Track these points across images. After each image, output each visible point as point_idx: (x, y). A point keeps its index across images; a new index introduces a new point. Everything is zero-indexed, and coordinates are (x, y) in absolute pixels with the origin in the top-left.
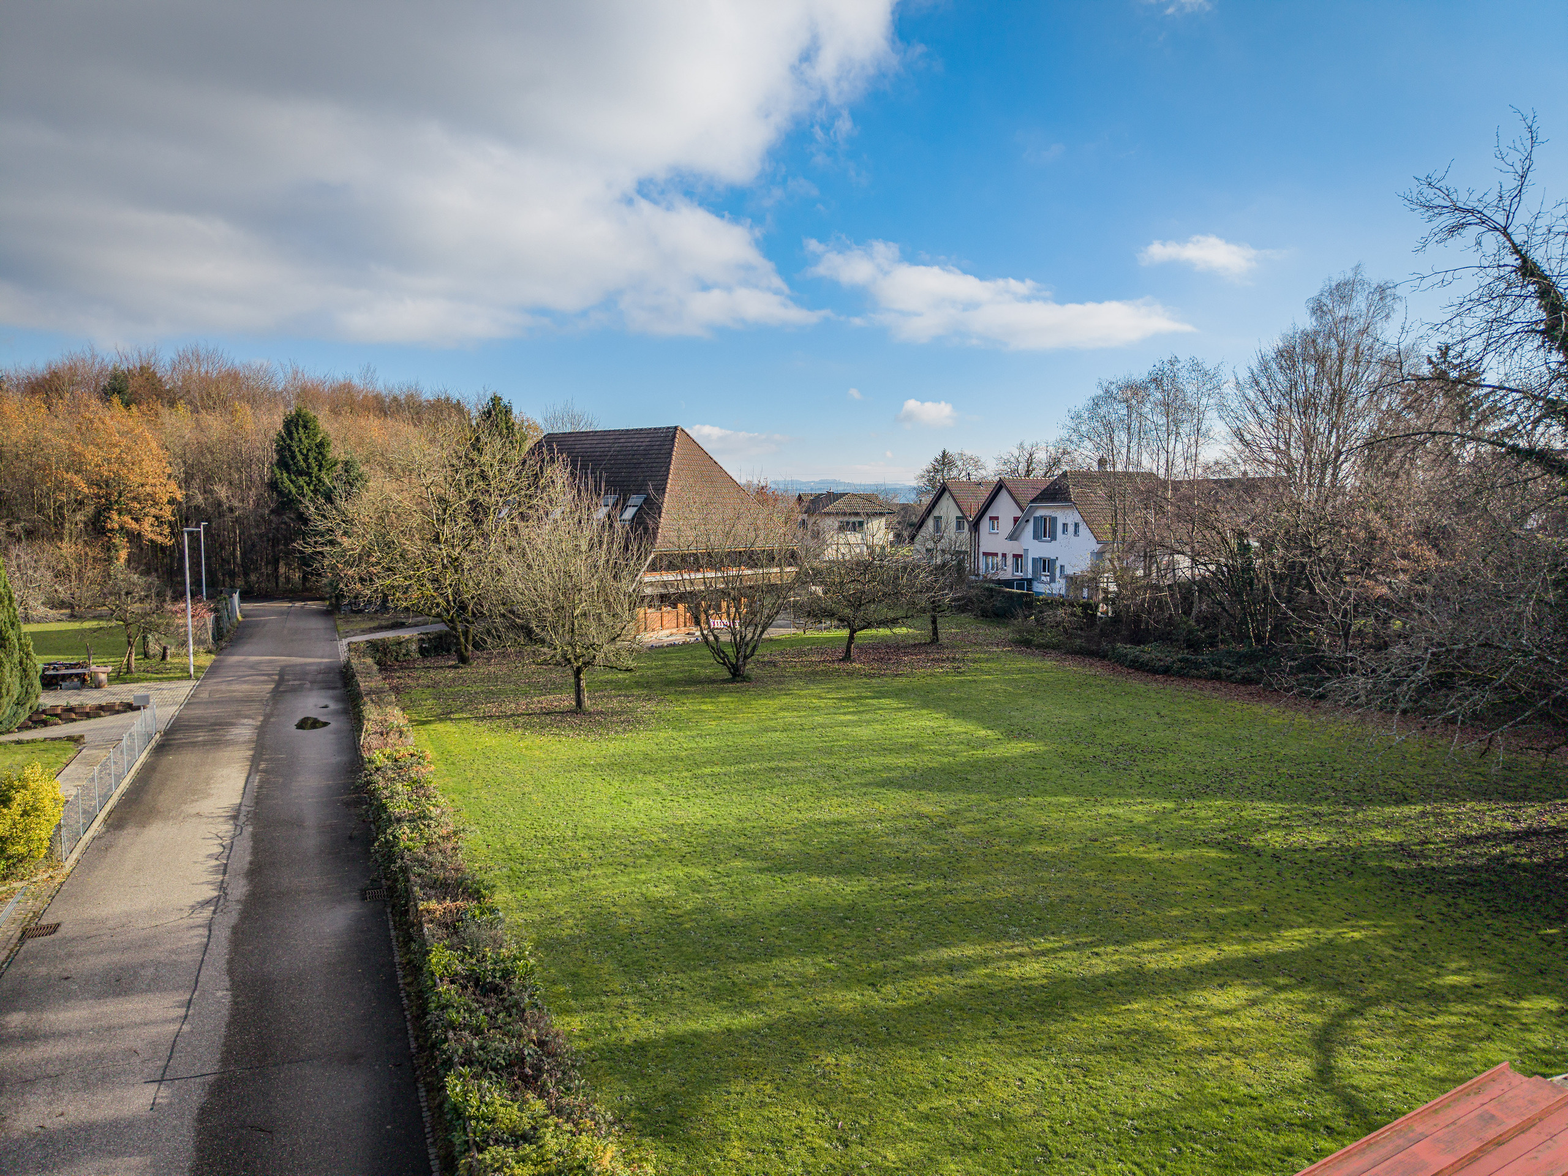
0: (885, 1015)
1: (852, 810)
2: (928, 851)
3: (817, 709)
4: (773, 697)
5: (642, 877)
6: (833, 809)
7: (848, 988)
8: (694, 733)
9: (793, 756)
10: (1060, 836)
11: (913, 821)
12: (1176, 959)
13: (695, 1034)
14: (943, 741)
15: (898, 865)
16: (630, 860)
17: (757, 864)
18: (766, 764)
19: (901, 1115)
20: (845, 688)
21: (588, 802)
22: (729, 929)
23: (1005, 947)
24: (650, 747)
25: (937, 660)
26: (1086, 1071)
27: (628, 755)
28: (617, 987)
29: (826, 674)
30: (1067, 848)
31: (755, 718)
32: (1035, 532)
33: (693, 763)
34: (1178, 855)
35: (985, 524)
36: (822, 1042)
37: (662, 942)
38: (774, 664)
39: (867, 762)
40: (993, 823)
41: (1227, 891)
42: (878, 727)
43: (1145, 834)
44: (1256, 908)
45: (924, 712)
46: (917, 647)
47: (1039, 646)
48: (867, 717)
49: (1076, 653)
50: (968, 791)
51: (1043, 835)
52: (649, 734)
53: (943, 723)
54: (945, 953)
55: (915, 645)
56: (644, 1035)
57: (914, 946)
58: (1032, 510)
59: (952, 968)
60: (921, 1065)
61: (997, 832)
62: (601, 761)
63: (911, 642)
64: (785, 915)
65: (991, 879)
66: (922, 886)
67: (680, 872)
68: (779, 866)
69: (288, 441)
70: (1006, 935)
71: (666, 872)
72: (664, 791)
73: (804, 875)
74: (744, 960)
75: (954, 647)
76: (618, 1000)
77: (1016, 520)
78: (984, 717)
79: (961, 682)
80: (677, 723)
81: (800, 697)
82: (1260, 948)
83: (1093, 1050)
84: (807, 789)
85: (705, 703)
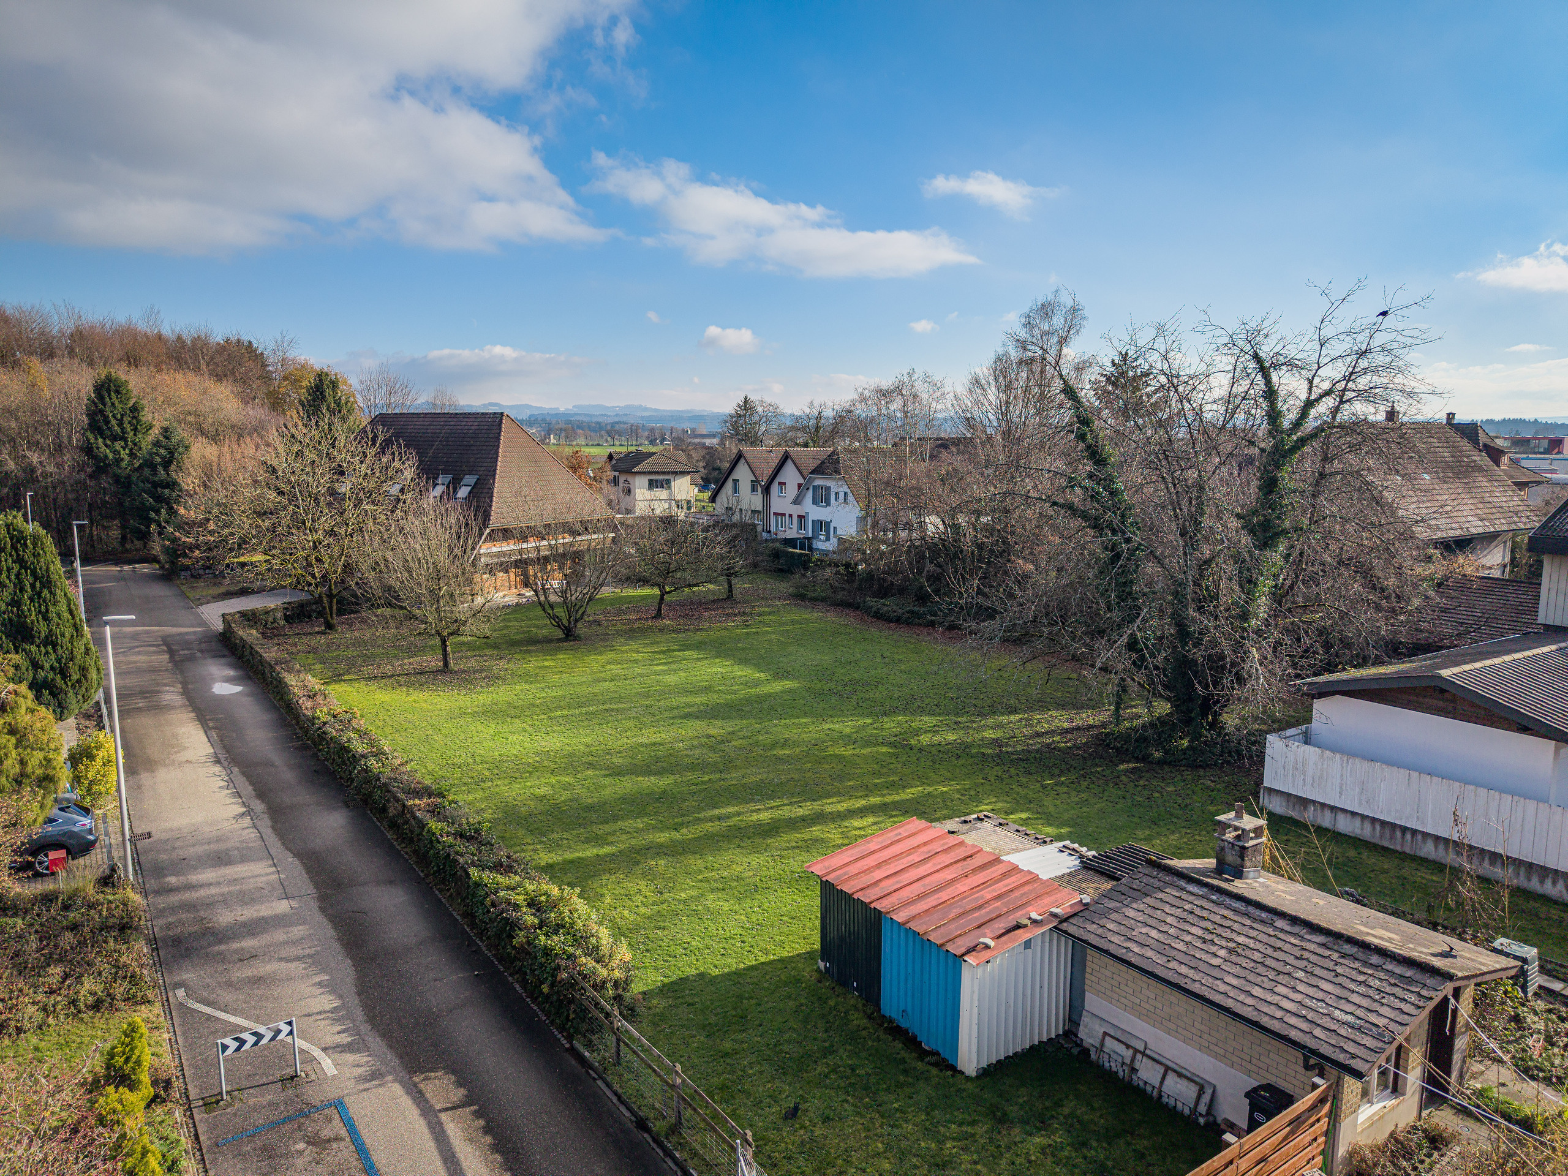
0: (682, 842)
1: (663, 736)
2: (712, 757)
3: (636, 661)
4: (600, 653)
5: (529, 784)
6: (650, 735)
7: (662, 832)
8: (543, 685)
9: (620, 699)
10: (796, 744)
11: (703, 740)
12: (842, 807)
13: (579, 858)
14: (729, 683)
15: (692, 767)
16: (517, 775)
17: (603, 772)
18: (601, 707)
19: (688, 881)
20: (657, 643)
21: (477, 739)
22: (590, 808)
23: (751, 806)
24: (511, 697)
25: (730, 615)
26: (781, 857)
27: (496, 704)
28: (529, 841)
29: (642, 632)
30: (797, 750)
31: (588, 671)
32: (814, 498)
33: (547, 708)
34: (863, 752)
35: (775, 488)
36: (648, 856)
37: (550, 818)
38: (599, 623)
39: (674, 702)
40: (755, 738)
41: (885, 770)
42: (683, 674)
43: (848, 740)
44: (896, 778)
45: (717, 660)
46: (715, 603)
47: (811, 600)
48: (674, 666)
49: (838, 605)
50: (742, 718)
51: (785, 743)
52: (508, 688)
53: (729, 669)
54: (717, 812)
55: (714, 601)
56: (550, 861)
57: (700, 809)
58: (811, 480)
59: (719, 818)
60: (700, 861)
61: (757, 744)
62: (477, 709)
63: (711, 598)
64: (623, 799)
65: (748, 771)
66: (706, 778)
67: (553, 780)
68: (617, 772)
69: (101, 406)
70: (752, 800)
71: (543, 780)
72: (530, 729)
73: (633, 776)
74: (602, 823)
75: (745, 602)
76: (532, 847)
77: (800, 486)
78: (759, 663)
79: (747, 634)
80: (529, 678)
81: (622, 652)
82: (889, 799)
83: (788, 848)
84: (632, 723)
85: (547, 660)
